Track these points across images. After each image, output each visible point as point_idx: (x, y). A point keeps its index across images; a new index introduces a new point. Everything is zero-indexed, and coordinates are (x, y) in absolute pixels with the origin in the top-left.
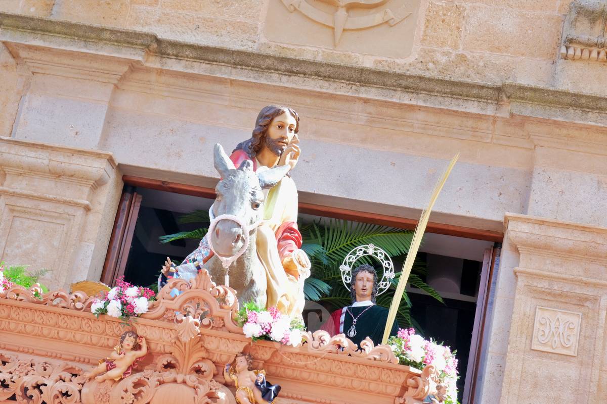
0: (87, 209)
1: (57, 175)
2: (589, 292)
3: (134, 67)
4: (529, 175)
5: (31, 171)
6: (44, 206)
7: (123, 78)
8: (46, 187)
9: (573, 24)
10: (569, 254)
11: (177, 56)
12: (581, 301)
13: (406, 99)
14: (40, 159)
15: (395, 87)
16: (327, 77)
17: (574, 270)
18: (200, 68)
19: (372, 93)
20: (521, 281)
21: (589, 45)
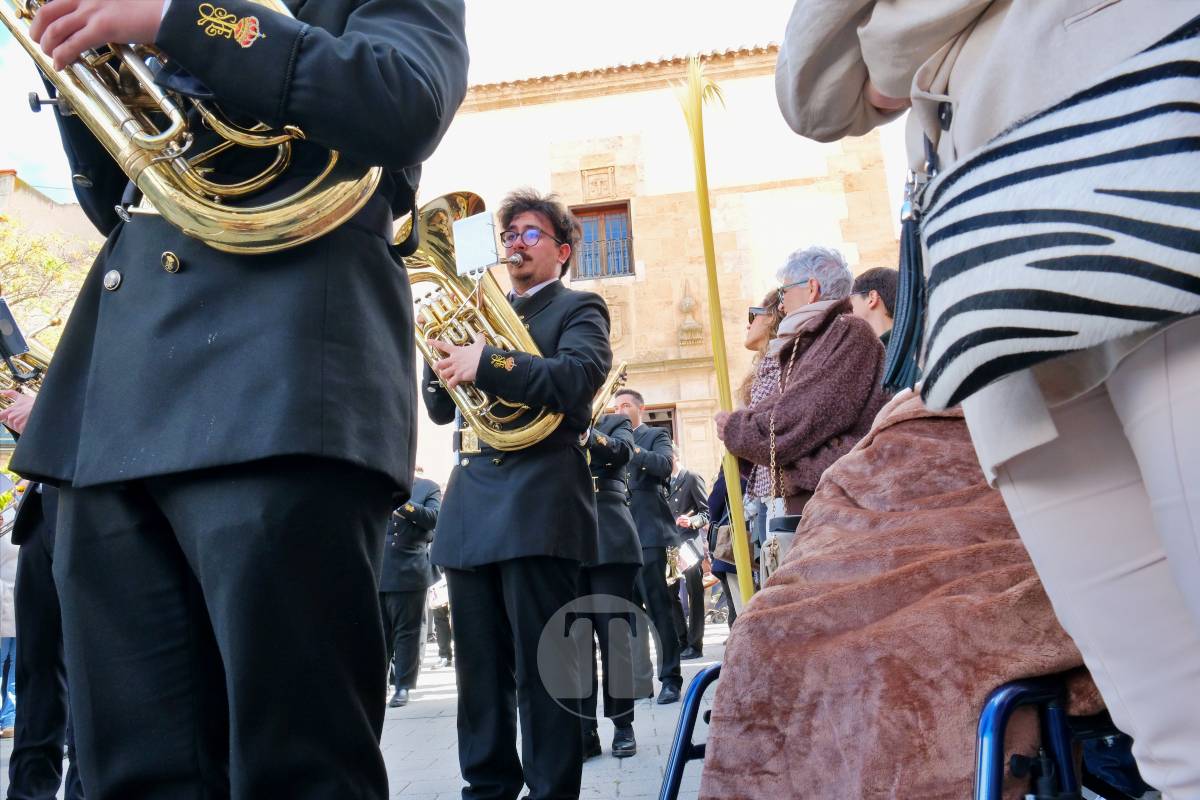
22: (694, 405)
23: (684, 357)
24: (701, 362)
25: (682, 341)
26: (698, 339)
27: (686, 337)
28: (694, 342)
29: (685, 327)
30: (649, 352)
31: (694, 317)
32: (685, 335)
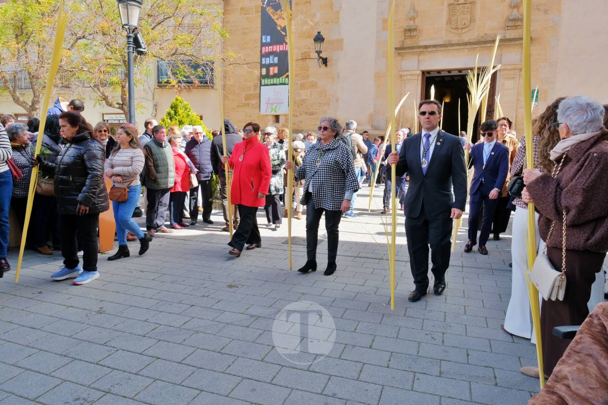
0: (418, 80)
1: (411, 75)
2: (515, 76)
3: (422, 51)
4: (501, 55)
5: (407, 75)
6: (410, 81)
7: (420, 54)
8: (409, 77)
9: (508, 22)
10: (511, 70)
11: (429, 48)
12: (514, 78)
13: (475, 46)
14: (408, 73)
15: (472, 44)
16: (459, 45)
17: (512, 72)
18: (434, 49)
19: (468, 47)
20: (501, 77)
21: (512, 26)
22: (509, 67)
23: (508, 37)
24: (518, 40)
25: (508, 27)
26: (518, 26)
27: (511, 24)
28: (516, 27)
29: (511, 18)
30: (486, 34)
31: (518, 10)
32: (510, 22)
